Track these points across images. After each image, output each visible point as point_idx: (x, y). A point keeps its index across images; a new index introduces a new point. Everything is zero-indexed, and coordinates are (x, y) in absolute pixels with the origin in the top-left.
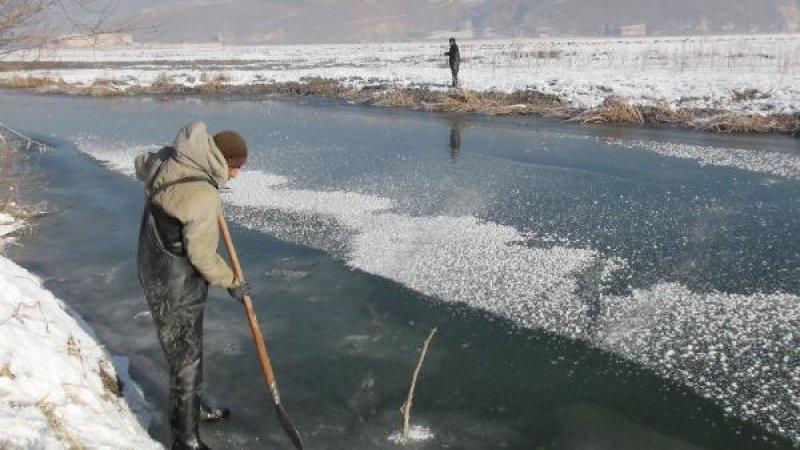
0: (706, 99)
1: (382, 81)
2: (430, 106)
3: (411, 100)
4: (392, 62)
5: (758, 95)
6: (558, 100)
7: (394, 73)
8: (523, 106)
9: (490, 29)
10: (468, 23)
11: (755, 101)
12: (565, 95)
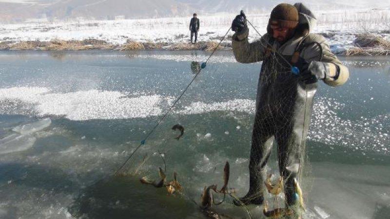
0: (166, 39)
1: (11, 39)
2: (42, 48)
3: (31, 46)
4: (13, 30)
5: (184, 36)
6: (105, 42)
7: (16, 35)
8: (90, 45)
9: (56, 18)
10: (45, 15)
11: (184, 39)
12: (108, 40)
